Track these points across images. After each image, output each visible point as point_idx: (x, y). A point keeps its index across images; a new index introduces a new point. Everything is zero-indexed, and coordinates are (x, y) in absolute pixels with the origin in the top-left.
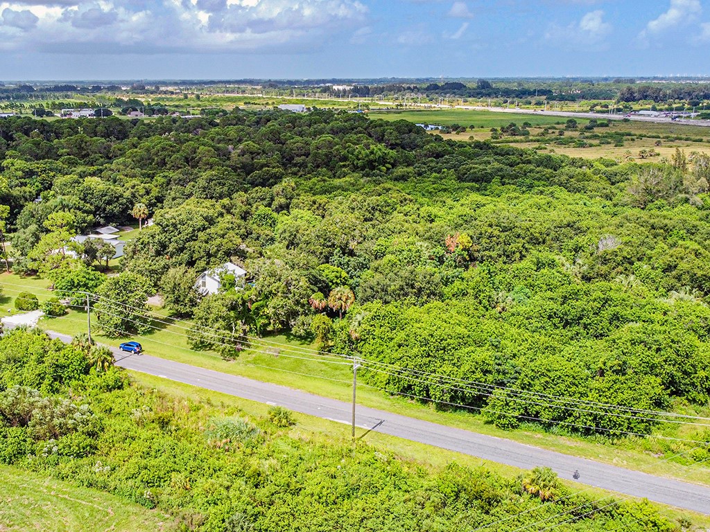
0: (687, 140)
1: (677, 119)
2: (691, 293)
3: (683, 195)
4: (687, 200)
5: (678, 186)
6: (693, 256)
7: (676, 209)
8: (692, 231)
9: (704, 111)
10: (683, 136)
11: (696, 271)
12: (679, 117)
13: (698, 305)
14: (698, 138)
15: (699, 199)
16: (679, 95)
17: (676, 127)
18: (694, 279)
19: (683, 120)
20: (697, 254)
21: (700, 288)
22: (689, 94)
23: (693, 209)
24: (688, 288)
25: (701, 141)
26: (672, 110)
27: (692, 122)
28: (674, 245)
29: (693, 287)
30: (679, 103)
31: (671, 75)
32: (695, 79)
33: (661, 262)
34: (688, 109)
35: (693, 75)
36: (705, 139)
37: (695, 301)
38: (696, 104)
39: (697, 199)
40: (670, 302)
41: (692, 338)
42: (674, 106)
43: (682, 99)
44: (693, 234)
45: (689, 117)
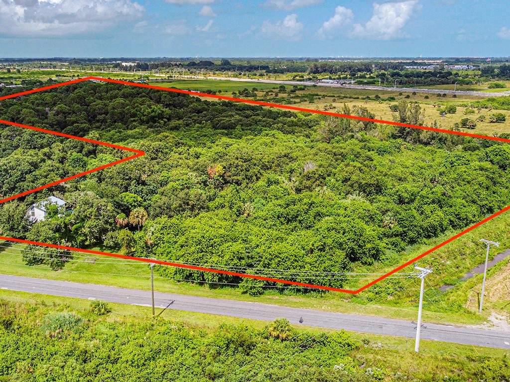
0: (350, 98)
1: (344, 85)
2: (359, 195)
3: (350, 134)
4: (352, 137)
5: (347, 128)
6: (358, 172)
7: (347, 142)
8: (357, 156)
9: (359, 80)
10: (348, 96)
11: (361, 181)
12: (345, 83)
13: (364, 202)
14: (356, 96)
15: (360, 135)
16: (343, 69)
17: (344, 90)
18: (360, 186)
19: (347, 85)
20: (361, 170)
21: (365, 192)
22: (350, 69)
23: (357, 142)
24: (357, 192)
25: (358, 98)
26: (340, 79)
27: (352, 86)
28: (348, 165)
29: (360, 191)
30: (344, 74)
31: (339, 57)
32: (352, 59)
33: (340, 177)
34: (350, 78)
35: (351, 57)
36: (360, 97)
37: (362, 200)
38: (354, 75)
39: (359, 135)
40: (347, 202)
41: (362, 224)
42: (342, 76)
43: (346, 72)
44: (358, 157)
45: (350, 83)
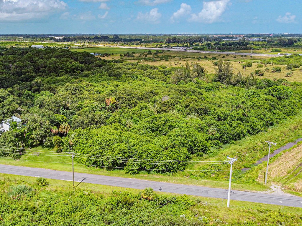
0: (190, 58)
1: (186, 50)
2: (195, 115)
3: (190, 79)
4: (191, 81)
5: (188, 76)
6: (194, 101)
7: (188, 84)
8: (194, 92)
9: (195, 47)
10: (188, 56)
11: (196, 107)
12: (186, 49)
13: (197, 119)
14: (193, 57)
15: (195, 80)
16: (185, 41)
17: (186, 53)
18: (195, 110)
19: (188, 50)
20: (196, 101)
21: (198, 113)
22: (189, 40)
23: (193, 84)
24: (194, 113)
25: (194, 58)
26: (184, 46)
27: (191, 51)
28: (188, 97)
29: (195, 113)
30: (186, 44)
32: (191, 35)
33: (183, 104)
34: (189, 46)
35: (190, 33)
36: (196, 57)
37: (196, 118)
38: (192, 44)
39: (194, 80)
40: (187, 119)
41: (196, 132)
42: (185, 45)
43: (187, 42)
44: (194, 93)
45: (190, 49)
